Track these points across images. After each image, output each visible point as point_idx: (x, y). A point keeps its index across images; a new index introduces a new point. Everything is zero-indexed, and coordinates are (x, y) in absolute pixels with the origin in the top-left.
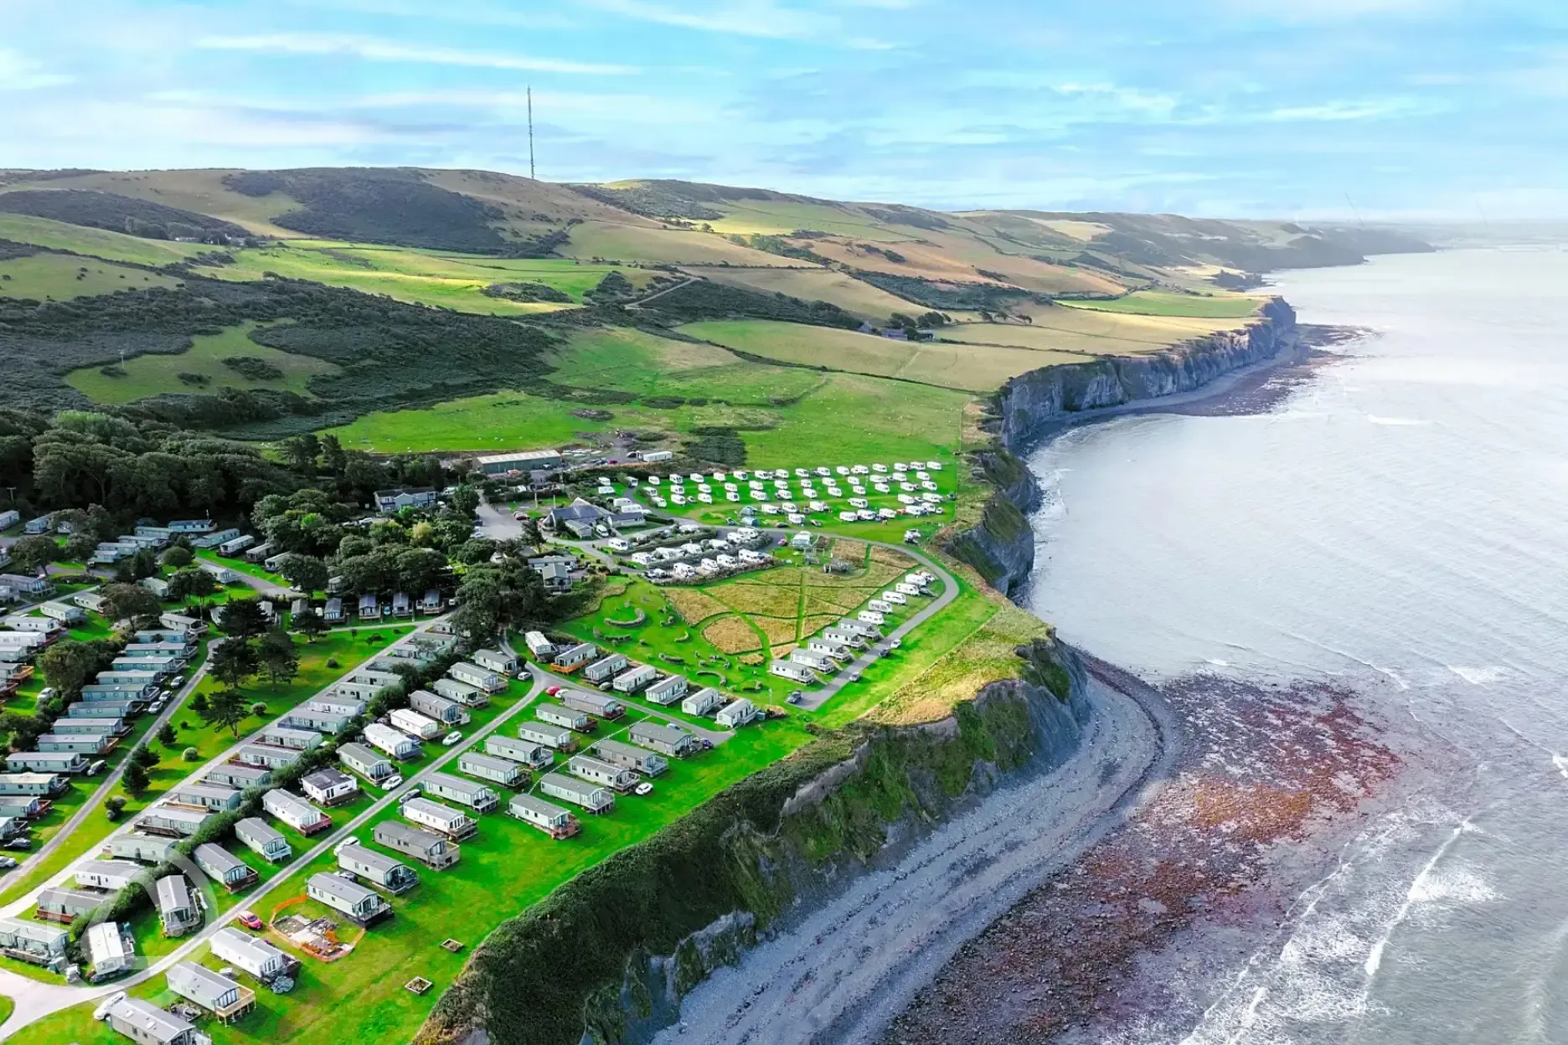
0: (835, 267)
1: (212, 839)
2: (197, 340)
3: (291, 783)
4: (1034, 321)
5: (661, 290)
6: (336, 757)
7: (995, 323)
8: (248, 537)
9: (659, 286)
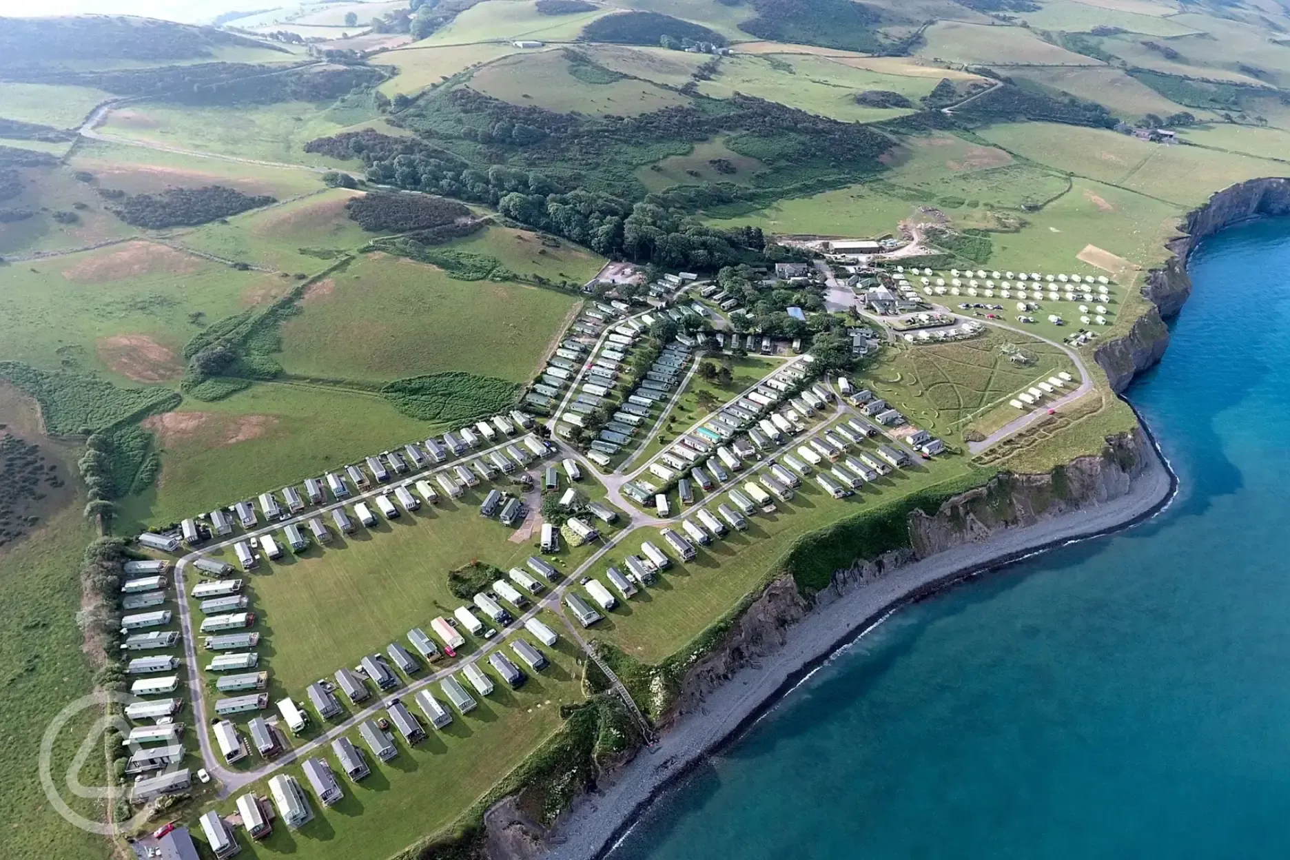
0: (1116, 63)
1: (696, 466)
2: (697, 146)
3: (728, 444)
4: (1270, 123)
5: (976, 94)
6: (747, 433)
7: (1234, 123)
8: (713, 287)
9: (974, 92)
